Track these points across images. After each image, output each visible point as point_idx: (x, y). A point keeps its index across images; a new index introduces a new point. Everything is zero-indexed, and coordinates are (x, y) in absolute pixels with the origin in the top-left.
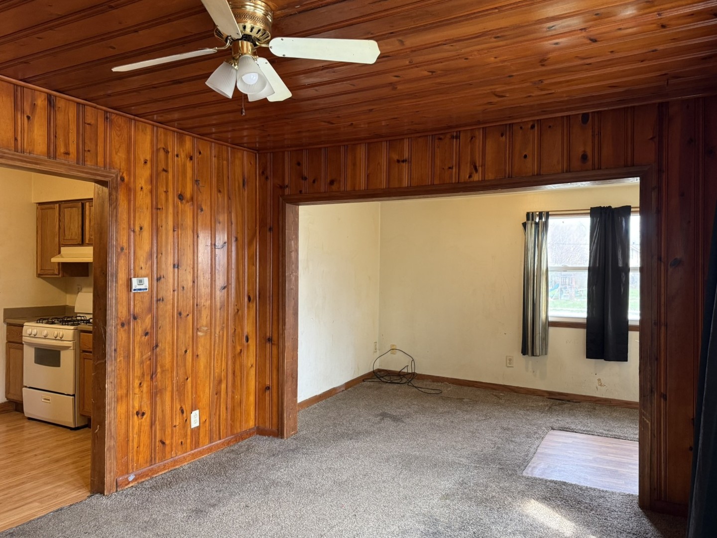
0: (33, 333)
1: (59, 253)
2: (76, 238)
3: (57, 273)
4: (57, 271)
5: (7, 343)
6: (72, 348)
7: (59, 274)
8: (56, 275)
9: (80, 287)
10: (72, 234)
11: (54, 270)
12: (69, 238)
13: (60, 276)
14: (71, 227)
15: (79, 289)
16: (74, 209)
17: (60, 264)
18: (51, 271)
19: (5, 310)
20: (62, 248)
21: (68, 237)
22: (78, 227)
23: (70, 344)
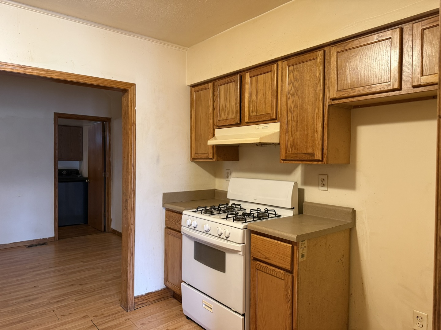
0: (194, 225)
1: (214, 135)
2: (233, 117)
3: (211, 157)
4: (212, 155)
5: (166, 228)
6: (241, 253)
7: (213, 158)
8: (211, 159)
9: (229, 171)
10: (228, 114)
11: (208, 154)
12: (225, 118)
13: (214, 160)
14: (228, 105)
15: (228, 173)
16: (231, 84)
17: (215, 146)
18: (205, 155)
19: (165, 195)
20: (216, 130)
21: (223, 117)
22: (236, 104)
23: (239, 247)
